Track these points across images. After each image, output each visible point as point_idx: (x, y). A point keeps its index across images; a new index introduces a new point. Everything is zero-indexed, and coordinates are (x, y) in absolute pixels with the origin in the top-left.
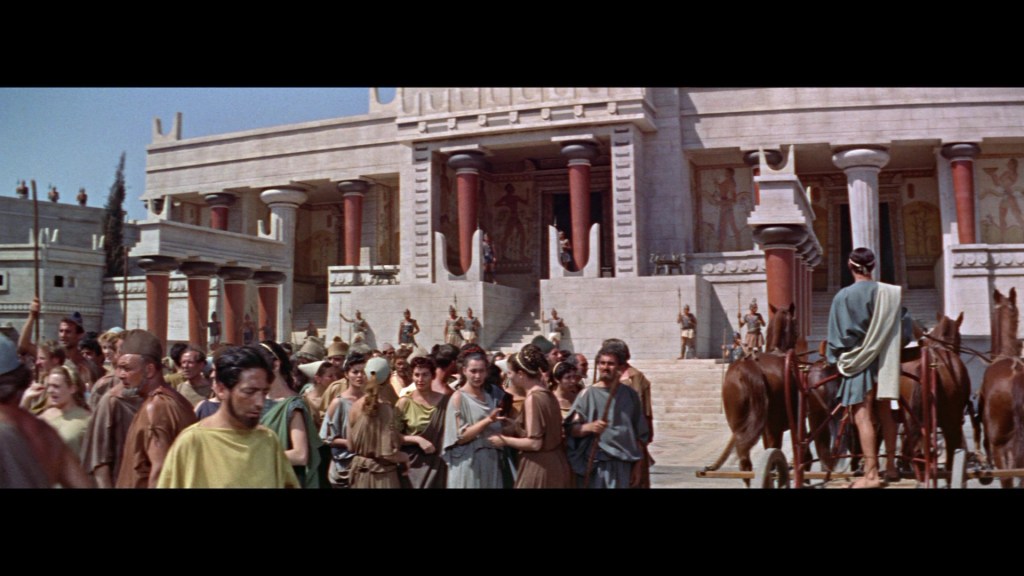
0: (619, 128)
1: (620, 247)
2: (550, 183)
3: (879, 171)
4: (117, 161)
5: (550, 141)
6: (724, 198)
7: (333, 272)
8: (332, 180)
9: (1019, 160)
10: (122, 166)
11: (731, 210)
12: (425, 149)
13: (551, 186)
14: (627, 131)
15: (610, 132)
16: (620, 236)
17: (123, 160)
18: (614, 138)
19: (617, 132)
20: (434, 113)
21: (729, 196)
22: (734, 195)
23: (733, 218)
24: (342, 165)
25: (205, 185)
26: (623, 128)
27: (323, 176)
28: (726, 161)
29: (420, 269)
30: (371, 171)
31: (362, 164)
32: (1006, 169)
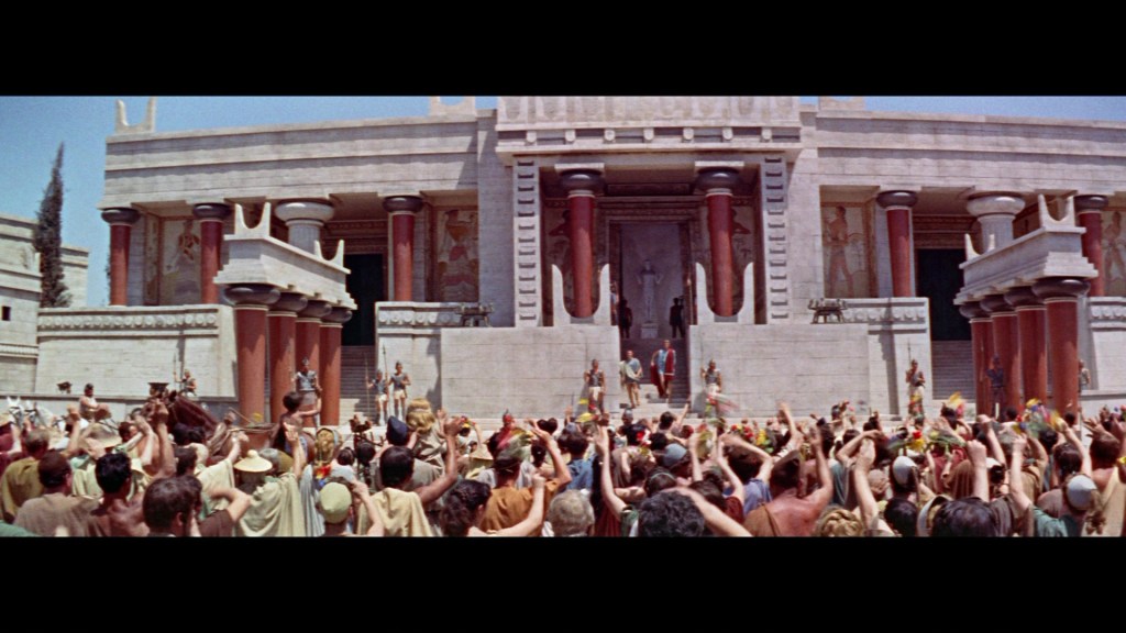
0: (769, 157)
1: (773, 291)
2: (619, 212)
3: (1013, 218)
4: (54, 156)
5: (693, 165)
6: (835, 239)
7: (382, 308)
8: (380, 195)
9: (1122, 213)
10: (59, 162)
11: (842, 252)
12: (531, 164)
13: (621, 215)
14: (779, 161)
15: (760, 160)
16: (773, 278)
17: (60, 154)
18: (765, 168)
19: (768, 161)
20: (547, 121)
21: (841, 237)
22: (846, 237)
23: (844, 261)
24: (392, 177)
25: (193, 193)
26: (775, 157)
27: (368, 189)
28: (839, 199)
29: (526, 309)
30: (433, 187)
31: (420, 177)
32: (1112, 223)
